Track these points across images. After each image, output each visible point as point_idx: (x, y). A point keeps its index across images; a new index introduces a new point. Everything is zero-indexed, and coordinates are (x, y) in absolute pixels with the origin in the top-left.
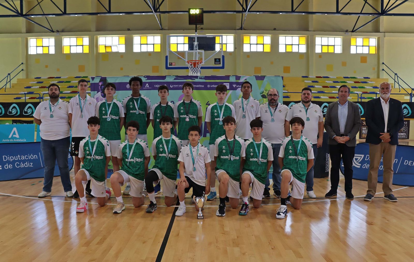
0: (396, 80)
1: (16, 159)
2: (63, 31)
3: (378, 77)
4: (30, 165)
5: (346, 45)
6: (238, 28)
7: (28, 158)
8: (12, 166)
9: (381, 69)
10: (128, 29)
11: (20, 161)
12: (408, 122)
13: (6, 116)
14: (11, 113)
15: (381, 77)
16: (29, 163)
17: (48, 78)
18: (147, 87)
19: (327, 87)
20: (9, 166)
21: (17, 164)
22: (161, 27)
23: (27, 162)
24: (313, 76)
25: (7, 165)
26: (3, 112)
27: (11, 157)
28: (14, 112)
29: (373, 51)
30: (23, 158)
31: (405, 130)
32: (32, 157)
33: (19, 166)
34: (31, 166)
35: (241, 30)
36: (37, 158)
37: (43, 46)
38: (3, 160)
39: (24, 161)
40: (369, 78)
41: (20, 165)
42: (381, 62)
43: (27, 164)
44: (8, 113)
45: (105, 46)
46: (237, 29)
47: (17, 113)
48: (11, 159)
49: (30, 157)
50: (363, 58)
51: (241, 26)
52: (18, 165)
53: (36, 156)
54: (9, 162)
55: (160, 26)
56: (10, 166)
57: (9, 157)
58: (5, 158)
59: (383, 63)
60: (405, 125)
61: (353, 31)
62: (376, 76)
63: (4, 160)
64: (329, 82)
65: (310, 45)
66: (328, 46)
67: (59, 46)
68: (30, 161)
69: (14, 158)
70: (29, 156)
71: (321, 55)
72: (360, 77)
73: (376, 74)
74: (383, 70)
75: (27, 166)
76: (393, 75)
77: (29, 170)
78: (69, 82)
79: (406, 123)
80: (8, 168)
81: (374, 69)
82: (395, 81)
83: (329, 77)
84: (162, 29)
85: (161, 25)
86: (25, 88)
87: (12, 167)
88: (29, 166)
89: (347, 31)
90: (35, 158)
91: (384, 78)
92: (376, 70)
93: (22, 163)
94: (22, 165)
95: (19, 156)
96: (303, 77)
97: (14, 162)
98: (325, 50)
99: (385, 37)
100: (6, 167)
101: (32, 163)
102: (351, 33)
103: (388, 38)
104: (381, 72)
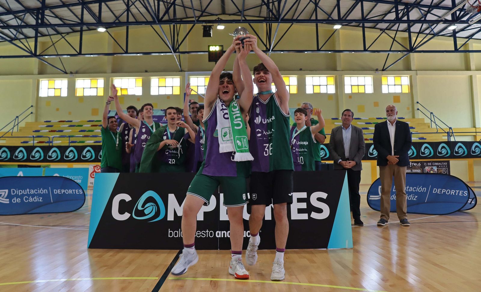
0: (433, 119)
1: (25, 192)
2: (77, 73)
3: (414, 117)
4: (39, 199)
5: (377, 85)
7: (37, 193)
8: (20, 200)
9: (416, 108)
10: (145, 70)
11: (29, 195)
12: (448, 162)
14: (17, 157)
15: (416, 116)
16: (39, 197)
17: (59, 122)
18: (164, 121)
20: (17, 200)
21: (26, 198)
22: (180, 68)
23: (36, 197)
25: (15, 199)
26: (9, 157)
27: (19, 191)
28: (20, 156)
29: (406, 90)
30: (33, 192)
31: (445, 171)
32: (42, 191)
33: (28, 201)
34: (40, 201)
36: (47, 193)
37: (54, 89)
39: (33, 196)
40: (404, 118)
41: (29, 199)
42: (415, 102)
43: (36, 198)
44: (14, 158)
45: (121, 89)
47: (24, 157)
48: (20, 192)
50: (396, 97)
53: (46, 191)
54: (17, 196)
57: (17, 191)
58: (14, 192)
59: (418, 103)
60: (445, 166)
61: (383, 70)
62: (411, 117)
63: (12, 194)
64: (360, 124)
65: (339, 85)
66: (358, 85)
67: (72, 88)
68: (39, 195)
69: (23, 192)
70: (39, 190)
71: (351, 96)
73: (411, 114)
74: (418, 109)
75: (36, 201)
76: (429, 115)
77: (38, 205)
78: (81, 126)
79: (446, 164)
80: (15, 202)
81: (408, 109)
82: (431, 121)
83: (360, 119)
84: (181, 71)
85: (180, 66)
86: (33, 132)
87: (20, 202)
88: (38, 201)
89: (377, 70)
90: (45, 193)
91: (420, 118)
92: (411, 109)
93: (31, 197)
94: (31, 200)
95: (28, 190)
96: (333, 119)
97: (23, 195)
98: (355, 90)
99: (417, 75)
100: (14, 201)
101: (41, 198)
102: (381, 72)
103: (421, 76)
104: (416, 112)
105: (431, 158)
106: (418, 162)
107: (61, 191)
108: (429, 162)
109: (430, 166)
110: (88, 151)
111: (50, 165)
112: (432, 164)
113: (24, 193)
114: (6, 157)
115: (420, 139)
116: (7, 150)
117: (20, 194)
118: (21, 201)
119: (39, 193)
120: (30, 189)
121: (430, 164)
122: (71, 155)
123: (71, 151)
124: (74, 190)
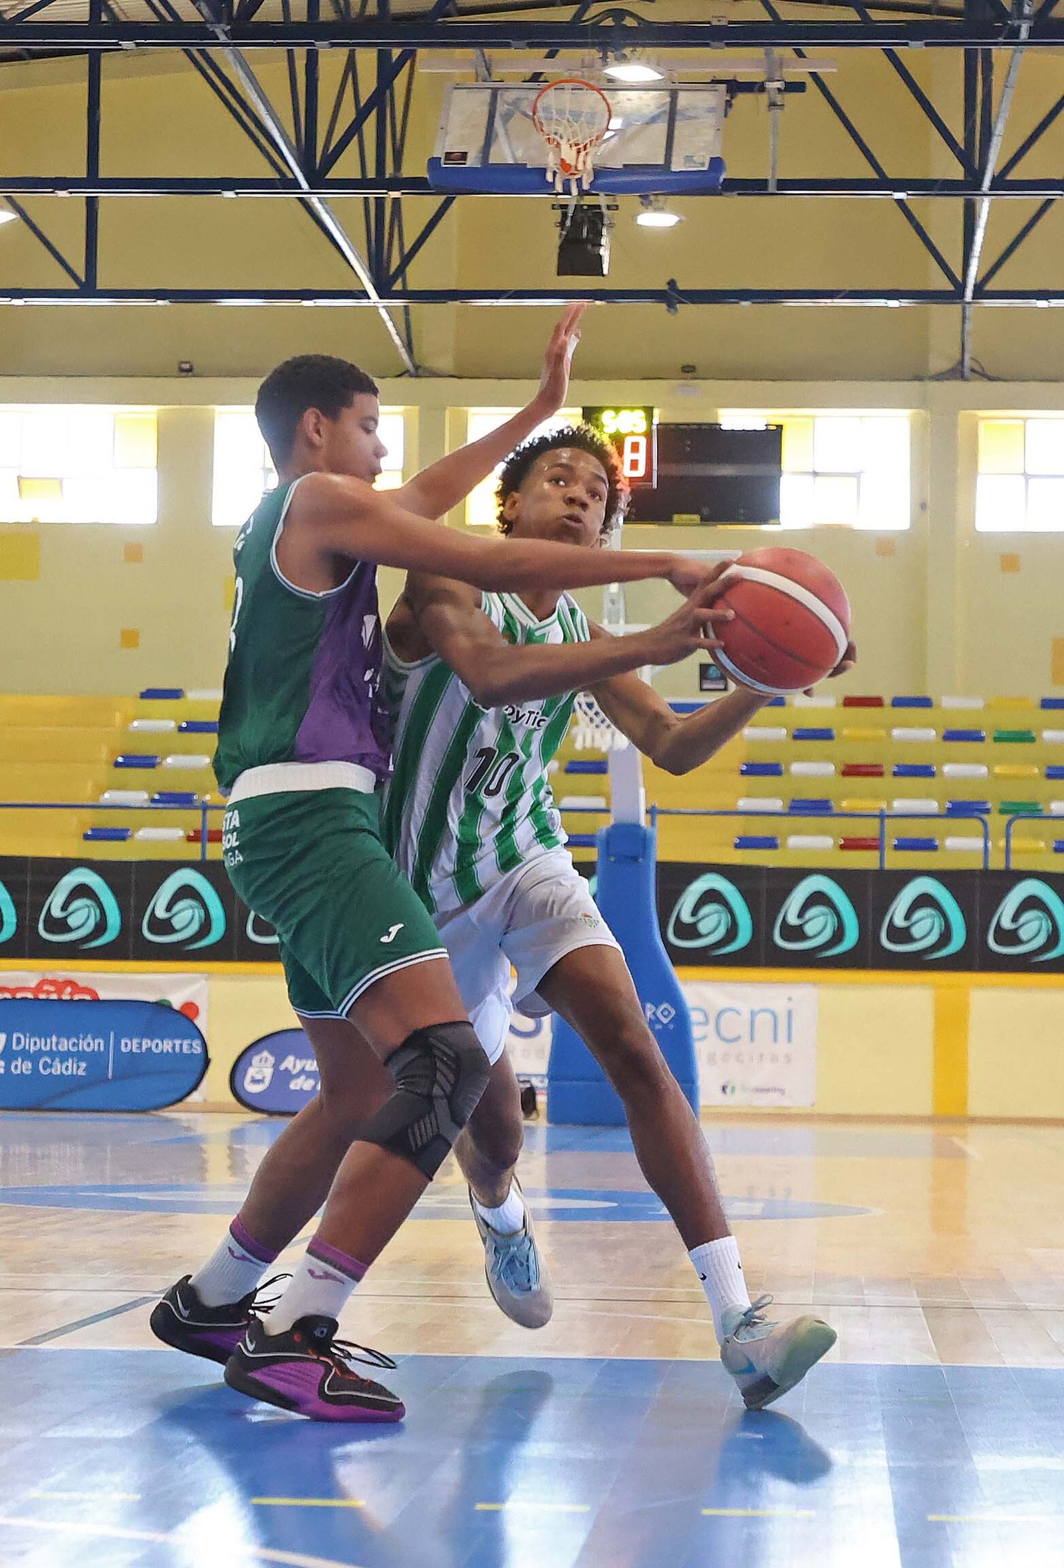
4: (78, 1067)
6: (938, 364)
11: (52, 1054)
22: (405, 357)
23: (70, 1060)
27: (32, 1041)
30: (65, 1045)
32: (89, 1045)
35: (963, 378)
36: (102, 1049)
38: (12, 1046)
39: (64, 1056)
41: (51, 1066)
45: (19, 478)
46: (929, 374)
48: (33, 1044)
49: (83, 1045)
51: (958, 357)
52: (46, 1066)
54: (25, 1055)
55: (402, 351)
56: (25, 1067)
57: (27, 1040)
63: (15, 1048)
68: (80, 1056)
69: (41, 1044)
70: (80, 1041)
75: (70, 1072)
77: (72, 1085)
80: (19, 1071)
84: (418, 371)
85: (409, 346)
87: (29, 1072)
88: (75, 1073)
90: (96, 1050)
93: (57, 1062)
94: (58, 1069)
95: (54, 1039)
97: (40, 1053)
100: (16, 1067)
101: (83, 1065)
107: (140, 1044)
113: (43, 1047)
117: (32, 1049)
118: (32, 1070)
119: (80, 1048)
120: (58, 1037)
124: (178, 1042)
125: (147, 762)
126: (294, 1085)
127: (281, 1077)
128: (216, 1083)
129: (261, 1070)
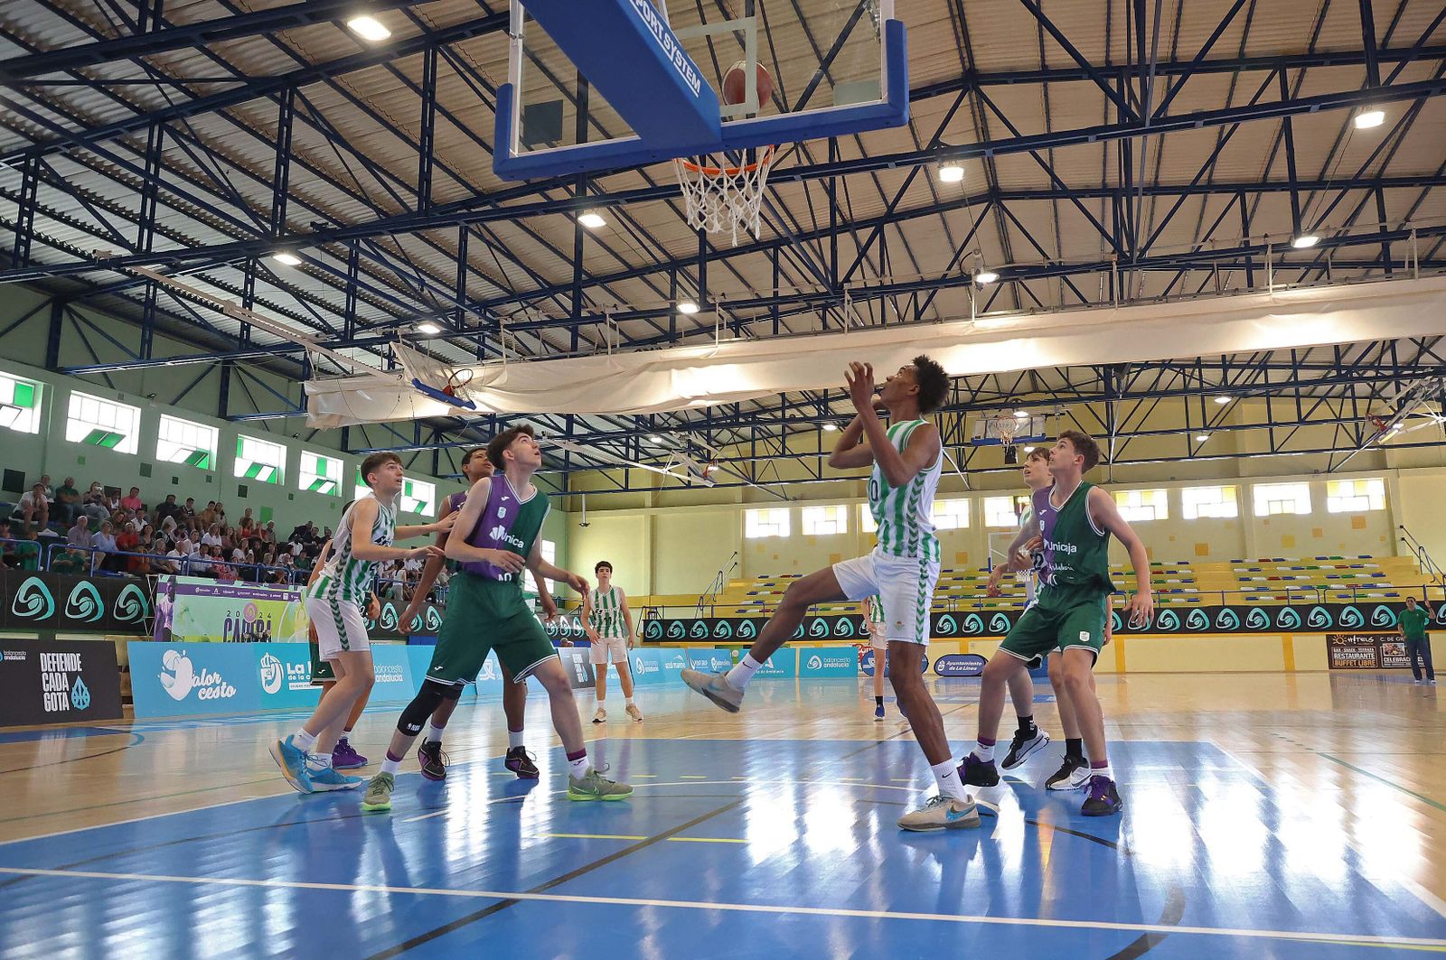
0: (1423, 559)
2: (802, 498)
3: (1395, 554)
5: (1319, 497)
9: (1398, 537)
13: (734, 638)
14: (741, 634)
15: (1399, 553)
17: (782, 577)
19: (1277, 579)
22: (968, 487)
24: (1252, 559)
26: (730, 634)
28: (747, 632)
29: (1379, 504)
35: (1111, 483)
37: (769, 524)
40: (1371, 557)
42: (1397, 525)
47: (751, 633)
50: (1358, 520)
55: (967, 485)
59: (1402, 527)
61: (1329, 471)
62: (1390, 554)
64: (1282, 569)
65: (1245, 500)
66: (1282, 501)
67: (796, 522)
71: (1266, 521)
72: (1350, 557)
73: (1390, 547)
74: (1403, 539)
81: (1383, 539)
82: (1421, 561)
83: (1283, 560)
84: (971, 490)
86: (748, 594)
89: (1316, 472)
91: (1406, 555)
92: (1387, 540)
96: (1232, 562)
98: (1276, 509)
99: (1399, 477)
102: (1325, 474)
103: (1407, 479)
104: (1400, 545)
105: (1392, 629)
106: (1368, 636)
108: (1390, 635)
109: (1391, 642)
110: (844, 623)
111: (789, 645)
112: (1394, 639)
114: (727, 635)
115: (1388, 595)
116: (727, 624)
121: (1392, 639)
122: (819, 630)
123: (820, 624)
125: (946, 588)
126: (951, 669)
127: (947, 667)
128: (930, 669)
129: (942, 666)
